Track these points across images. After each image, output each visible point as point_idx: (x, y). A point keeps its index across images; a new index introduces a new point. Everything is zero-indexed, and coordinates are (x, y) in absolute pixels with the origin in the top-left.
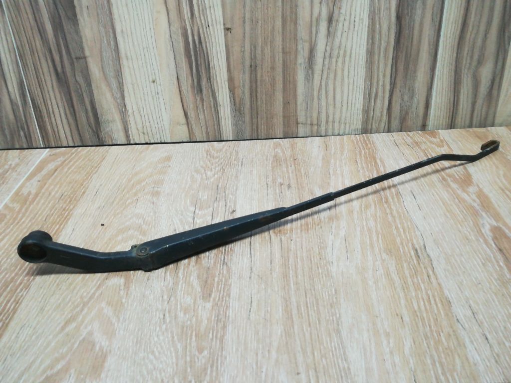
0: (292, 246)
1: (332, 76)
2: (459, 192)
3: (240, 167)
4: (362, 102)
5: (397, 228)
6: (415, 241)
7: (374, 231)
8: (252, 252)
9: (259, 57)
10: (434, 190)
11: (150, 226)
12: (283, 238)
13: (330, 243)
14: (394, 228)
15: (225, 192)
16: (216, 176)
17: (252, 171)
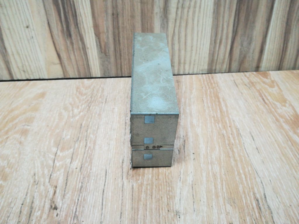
0: (142, 195)
1: (183, 24)
2: (291, 133)
3: (103, 105)
4: (208, 48)
5: (239, 174)
6: (256, 190)
7: (219, 177)
8: (104, 203)
9: (120, 6)
10: (270, 132)
11: (13, 169)
12: (135, 185)
13: (178, 191)
14: (236, 173)
15: (87, 131)
16: (81, 113)
17: (114, 109)
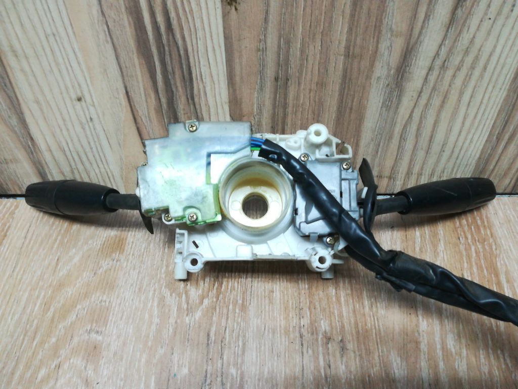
4: (481, 147)
9: (294, 62)
